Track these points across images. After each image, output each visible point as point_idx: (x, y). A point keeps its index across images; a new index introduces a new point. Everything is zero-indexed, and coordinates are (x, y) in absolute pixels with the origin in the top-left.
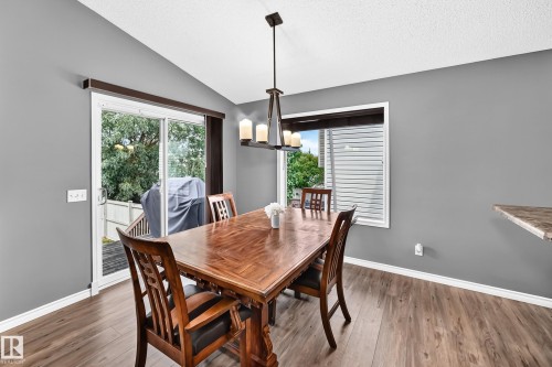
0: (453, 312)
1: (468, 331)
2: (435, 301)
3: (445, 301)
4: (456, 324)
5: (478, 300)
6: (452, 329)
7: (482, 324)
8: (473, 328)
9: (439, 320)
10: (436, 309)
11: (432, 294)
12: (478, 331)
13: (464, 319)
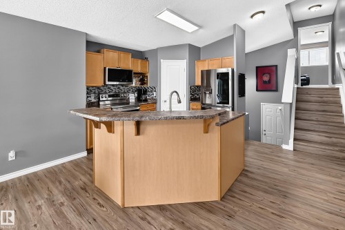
0: (43, 186)
1: (55, 192)
2: (30, 186)
3: (36, 183)
4: (47, 192)
5: (55, 171)
6: (46, 196)
7: (60, 183)
8: (57, 188)
9: (36, 197)
10: (32, 192)
11: (26, 183)
12: (60, 188)
13: (51, 186)
